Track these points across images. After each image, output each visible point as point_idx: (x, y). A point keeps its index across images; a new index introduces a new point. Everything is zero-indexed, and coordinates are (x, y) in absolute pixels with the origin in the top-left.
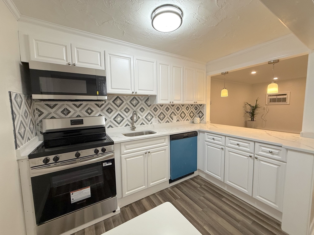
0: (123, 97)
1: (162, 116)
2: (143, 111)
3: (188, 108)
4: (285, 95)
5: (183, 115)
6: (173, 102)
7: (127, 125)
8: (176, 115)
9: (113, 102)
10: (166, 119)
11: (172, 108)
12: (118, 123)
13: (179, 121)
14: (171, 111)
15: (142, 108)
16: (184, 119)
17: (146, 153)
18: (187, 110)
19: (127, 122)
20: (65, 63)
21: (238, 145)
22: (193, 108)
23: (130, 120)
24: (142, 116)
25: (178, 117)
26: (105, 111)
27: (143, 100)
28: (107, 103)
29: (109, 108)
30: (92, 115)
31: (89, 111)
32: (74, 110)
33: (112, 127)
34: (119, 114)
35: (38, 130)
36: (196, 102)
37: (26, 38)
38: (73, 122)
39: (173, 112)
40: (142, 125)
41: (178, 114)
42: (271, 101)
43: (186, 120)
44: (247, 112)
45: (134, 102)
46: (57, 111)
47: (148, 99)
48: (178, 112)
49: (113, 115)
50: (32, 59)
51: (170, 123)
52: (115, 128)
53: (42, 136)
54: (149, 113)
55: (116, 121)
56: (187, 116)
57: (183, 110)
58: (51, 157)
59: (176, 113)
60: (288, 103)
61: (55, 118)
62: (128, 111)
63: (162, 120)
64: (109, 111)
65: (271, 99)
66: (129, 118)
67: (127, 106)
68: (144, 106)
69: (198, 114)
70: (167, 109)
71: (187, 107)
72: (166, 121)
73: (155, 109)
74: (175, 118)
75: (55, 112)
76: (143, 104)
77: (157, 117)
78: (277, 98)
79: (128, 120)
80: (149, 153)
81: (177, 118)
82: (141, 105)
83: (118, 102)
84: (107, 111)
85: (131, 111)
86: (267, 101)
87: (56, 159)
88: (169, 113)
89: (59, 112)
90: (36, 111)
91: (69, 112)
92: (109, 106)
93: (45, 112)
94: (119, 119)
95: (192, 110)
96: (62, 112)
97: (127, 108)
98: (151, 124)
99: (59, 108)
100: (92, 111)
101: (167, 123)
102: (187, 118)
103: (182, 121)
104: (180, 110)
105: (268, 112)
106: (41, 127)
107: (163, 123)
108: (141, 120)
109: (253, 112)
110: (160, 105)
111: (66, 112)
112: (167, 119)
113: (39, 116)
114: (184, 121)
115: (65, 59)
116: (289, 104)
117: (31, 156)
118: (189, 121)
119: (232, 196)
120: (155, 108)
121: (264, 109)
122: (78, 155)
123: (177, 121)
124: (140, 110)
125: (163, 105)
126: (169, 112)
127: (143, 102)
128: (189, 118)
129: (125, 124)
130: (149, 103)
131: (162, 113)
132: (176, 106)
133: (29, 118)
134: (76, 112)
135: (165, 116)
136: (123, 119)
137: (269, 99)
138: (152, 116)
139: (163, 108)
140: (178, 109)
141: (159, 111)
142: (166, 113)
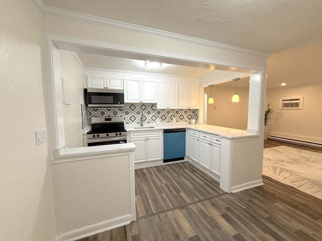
0: (136, 104)
1: (164, 118)
2: (149, 114)
3: (187, 112)
4: (298, 99)
5: (182, 117)
6: (169, 108)
7: (138, 123)
8: (175, 117)
9: (129, 107)
11: (172, 112)
12: (132, 121)
14: (171, 114)
15: (149, 112)
16: (182, 120)
17: (146, 139)
19: (138, 121)
20: (102, 87)
21: (205, 137)
23: (140, 119)
24: (149, 117)
25: (177, 118)
26: (124, 113)
27: (150, 106)
28: (125, 108)
29: (127, 112)
30: (116, 115)
31: (115, 113)
32: (107, 112)
33: (128, 123)
34: (133, 115)
35: (89, 123)
36: (190, 108)
37: (86, 77)
38: (106, 119)
39: (173, 115)
40: (149, 123)
41: (177, 116)
42: (284, 106)
43: (184, 121)
45: (143, 108)
46: (98, 113)
47: (153, 105)
48: (177, 115)
49: (129, 116)
50: (88, 87)
51: (171, 123)
52: (130, 124)
53: (91, 126)
54: (154, 115)
55: (131, 120)
56: (185, 118)
57: (182, 113)
58: (96, 135)
59: (176, 115)
60: (300, 108)
61: (97, 117)
62: (139, 114)
63: (164, 121)
64: (127, 113)
66: (139, 118)
67: (138, 110)
68: (150, 110)
69: (195, 117)
70: (168, 113)
73: (159, 113)
74: (175, 119)
75: (97, 114)
76: (150, 109)
77: (160, 118)
78: (291, 103)
79: (139, 119)
80: (148, 139)
82: (148, 109)
83: (133, 107)
84: (125, 113)
85: (141, 113)
86: (280, 105)
87: (98, 136)
88: (169, 115)
89: (99, 113)
90: (88, 113)
91: (104, 114)
92: (127, 110)
93: (93, 114)
94: (133, 119)
95: (190, 113)
96: (101, 113)
97: (138, 112)
98: (155, 123)
99: (99, 111)
100: (117, 113)
101: (168, 123)
102: (185, 120)
103: (180, 121)
104: (179, 113)
105: (281, 117)
106: (91, 122)
107: (165, 122)
108: (148, 120)
109: (266, 116)
110: (163, 110)
111: (103, 113)
112: (168, 120)
113: (90, 115)
114: (182, 122)
115: (103, 85)
116: (302, 109)
117: (88, 133)
118: (188, 122)
121: (278, 114)
122: (107, 135)
123: (176, 122)
124: (147, 113)
125: (164, 110)
127: (150, 108)
128: (187, 119)
129: (137, 122)
130: (154, 108)
131: (164, 115)
132: (175, 111)
133: (86, 116)
134: (108, 113)
135: (166, 118)
136: (136, 118)
137: (283, 104)
138: (156, 117)
139: (165, 112)
140: (177, 112)
141: (162, 114)
142: (167, 115)
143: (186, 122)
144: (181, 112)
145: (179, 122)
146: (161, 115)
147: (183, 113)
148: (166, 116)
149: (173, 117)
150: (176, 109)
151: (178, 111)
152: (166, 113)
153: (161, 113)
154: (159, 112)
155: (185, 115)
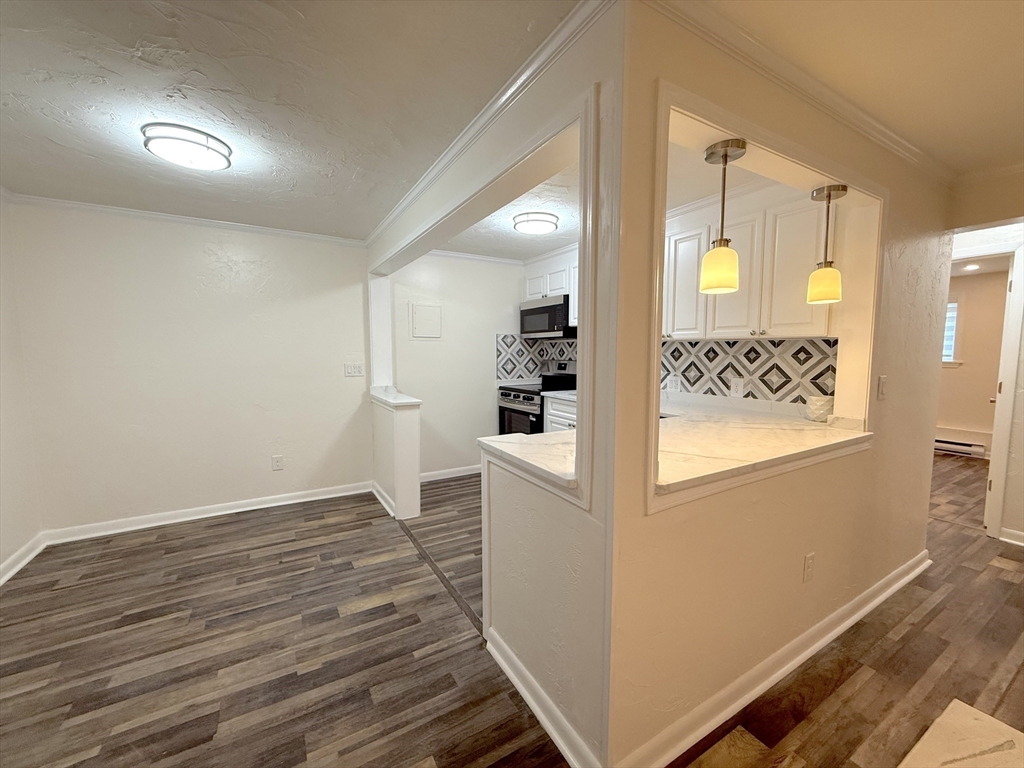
1: (693, 374)
8: (740, 375)
10: (704, 384)
11: (727, 353)
13: (755, 397)
14: (723, 360)
16: (781, 393)
25: (751, 382)
38: (560, 367)
39: (731, 365)
41: (751, 373)
48: (752, 367)
50: (527, 301)
51: (719, 396)
59: (744, 367)
63: (693, 384)
70: (711, 355)
72: (706, 388)
73: (676, 354)
74: (736, 384)
77: (679, 374)
81: (745, 386)
88: (716, 367)
101: (709, 395)
102: (795, 394)
103: (767, 398)
104: (760, 360)
107: (696, 392)
110: (690, 343)
112: (710, 385)
120: (676, 350)
123: (746, 396)
125: (697, 343)
126: (718, 364)
131: (693, 363)
132: (743, 347)
135: (703, 375)
138: (668, 371)
139: (699, 351)
140: (752, 354)
141: (686, 359)
142: (705, 366)
144: (772, 356)
145: (761, 401)
146: (683, 363)
148: (702, 369)
149: (729, 375)
150: (747, 342)
151: (759, 349)
152: (702, 355)
153: (685, 355)
154: (679, 351)
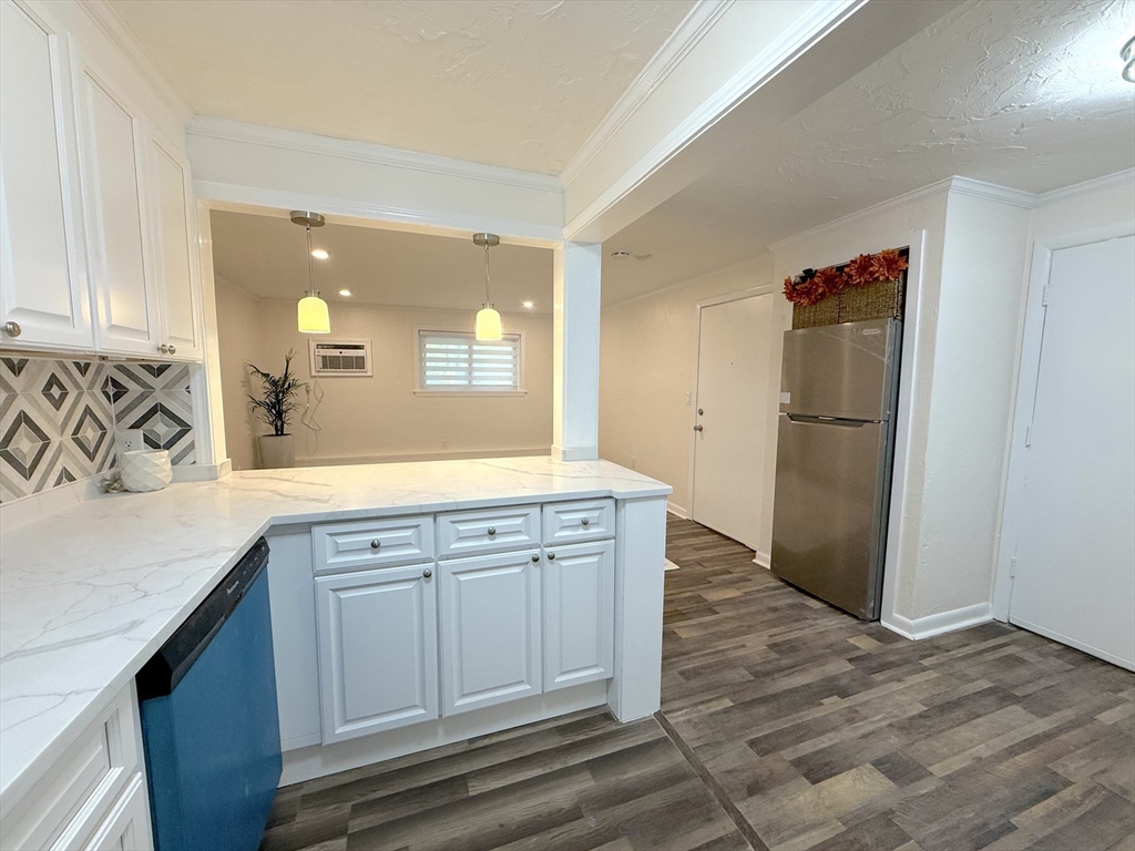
3: (61, 387)
4: (361, 348)
6: (12, 333)
16: (37, 475)
18: (57, 404)
21: (492, 533)
22: (91, 387)
36: (172, 351)
42: (325, 366)
43: (53, 479)
44: (259, 404)
56: (59, 450)
57: (21, 404)
60: (369, 374)
65: (324, 357)
69: (136, 426)
71: (54, 380)
78: (342, 357)
86: (316, 363)
95: (86, 400)
105: (320, 402)
109: (279, 402)
114: (38, 489)
116: (373, 377)
118: (82, 484)
119: (474, 746)
121: (308, 392)
128: (73, 459)
137: (320, 358)
143: (66, 483)
147: (34, 403)
155: (50, 420)
